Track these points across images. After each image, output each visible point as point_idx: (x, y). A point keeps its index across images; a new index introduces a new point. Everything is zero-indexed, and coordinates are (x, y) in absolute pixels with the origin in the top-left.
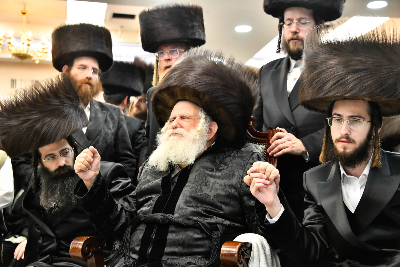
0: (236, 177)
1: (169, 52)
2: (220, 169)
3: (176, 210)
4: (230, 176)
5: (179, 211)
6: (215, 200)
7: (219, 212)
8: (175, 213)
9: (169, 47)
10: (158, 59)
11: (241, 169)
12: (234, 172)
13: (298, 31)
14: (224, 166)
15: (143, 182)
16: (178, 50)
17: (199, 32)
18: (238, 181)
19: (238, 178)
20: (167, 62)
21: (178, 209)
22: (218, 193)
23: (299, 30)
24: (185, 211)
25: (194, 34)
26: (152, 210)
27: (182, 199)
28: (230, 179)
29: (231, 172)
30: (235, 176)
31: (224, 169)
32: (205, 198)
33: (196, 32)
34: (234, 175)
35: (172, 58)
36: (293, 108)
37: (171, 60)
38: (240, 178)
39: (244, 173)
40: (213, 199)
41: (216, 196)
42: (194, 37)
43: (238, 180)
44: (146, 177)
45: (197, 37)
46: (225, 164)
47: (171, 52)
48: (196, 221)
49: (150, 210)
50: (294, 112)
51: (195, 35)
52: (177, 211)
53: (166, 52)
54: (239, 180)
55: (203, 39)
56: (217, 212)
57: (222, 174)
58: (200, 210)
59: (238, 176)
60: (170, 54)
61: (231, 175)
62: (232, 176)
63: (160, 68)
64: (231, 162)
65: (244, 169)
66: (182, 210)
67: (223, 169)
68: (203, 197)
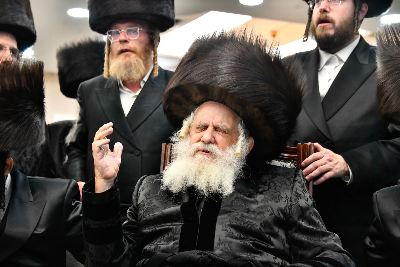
0: (284, 199)
1: (126, 31)
2: (260, 190)
3: (215, 245)
4: (276, 198)
5: (221, 246)
6: (263, 230)
7: (269, 247)
8: (214, 249)
9: (126, 25)
10: (110, 39)
11: (288, 189)
12: (280, 193)
13: (328, 10)
14: (264, 186)
15: (148, 208)
16: (138, 29)
17: (167, 7)
18: (287, 205)
19: (286, 201)
20: (123, 45)
21: (219, 244)
22: (266, 220)
23: (330, 8)
24: (229, 246)
25: (161, 9)
26: (178, 246)
27: (221, 229)
28: (277, 202)
29: (276, 192)
30: (282, 198)
31: (266, 190)
32: (250, 227)
33: (163, 7)
34: (280, 196)
35: (129, 39)
36: (328, 118)
37: (129, 43)
38: (289, 201)
39: (292, 194)
40: (260, 228)
41: (263, 225)
42: (161, 13)
43: (286, 202)
44: (151, 202)
45: (165, 13)
46: (265, 184)
47: (129, 32)
48: (247, 260)
49: (175, 247)
50: (329, 122)
51: (162, 11)
52: (218, 246)
53: (123, 31)
54: (288, 202)
55: (172, 18)
56: (267, 246)
57: (265, 197)
58: (248, 243)
59: (285, 198)
60: (127, 34)
61: (277, 196)
62: (279, 197)
63: (112, 53)
64: (272, 181)
65: (290, 188)
66: (224, 245)
67: (264, 191)
68: (247, 226)
